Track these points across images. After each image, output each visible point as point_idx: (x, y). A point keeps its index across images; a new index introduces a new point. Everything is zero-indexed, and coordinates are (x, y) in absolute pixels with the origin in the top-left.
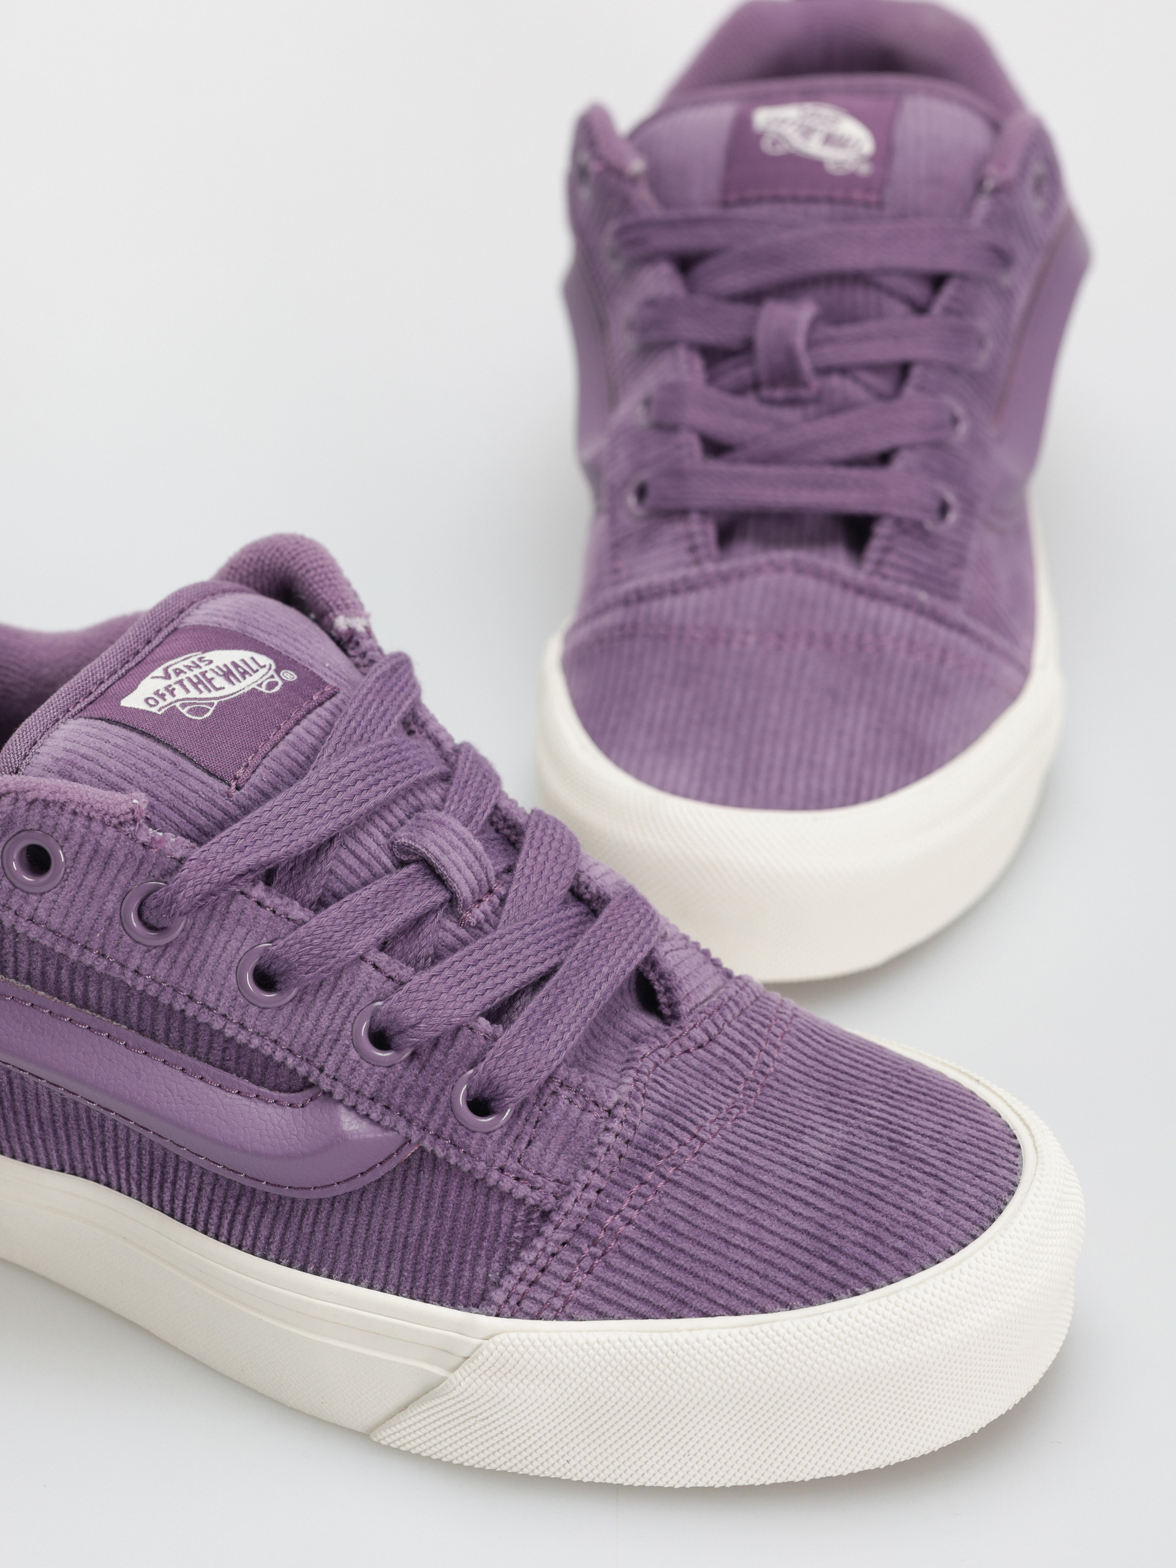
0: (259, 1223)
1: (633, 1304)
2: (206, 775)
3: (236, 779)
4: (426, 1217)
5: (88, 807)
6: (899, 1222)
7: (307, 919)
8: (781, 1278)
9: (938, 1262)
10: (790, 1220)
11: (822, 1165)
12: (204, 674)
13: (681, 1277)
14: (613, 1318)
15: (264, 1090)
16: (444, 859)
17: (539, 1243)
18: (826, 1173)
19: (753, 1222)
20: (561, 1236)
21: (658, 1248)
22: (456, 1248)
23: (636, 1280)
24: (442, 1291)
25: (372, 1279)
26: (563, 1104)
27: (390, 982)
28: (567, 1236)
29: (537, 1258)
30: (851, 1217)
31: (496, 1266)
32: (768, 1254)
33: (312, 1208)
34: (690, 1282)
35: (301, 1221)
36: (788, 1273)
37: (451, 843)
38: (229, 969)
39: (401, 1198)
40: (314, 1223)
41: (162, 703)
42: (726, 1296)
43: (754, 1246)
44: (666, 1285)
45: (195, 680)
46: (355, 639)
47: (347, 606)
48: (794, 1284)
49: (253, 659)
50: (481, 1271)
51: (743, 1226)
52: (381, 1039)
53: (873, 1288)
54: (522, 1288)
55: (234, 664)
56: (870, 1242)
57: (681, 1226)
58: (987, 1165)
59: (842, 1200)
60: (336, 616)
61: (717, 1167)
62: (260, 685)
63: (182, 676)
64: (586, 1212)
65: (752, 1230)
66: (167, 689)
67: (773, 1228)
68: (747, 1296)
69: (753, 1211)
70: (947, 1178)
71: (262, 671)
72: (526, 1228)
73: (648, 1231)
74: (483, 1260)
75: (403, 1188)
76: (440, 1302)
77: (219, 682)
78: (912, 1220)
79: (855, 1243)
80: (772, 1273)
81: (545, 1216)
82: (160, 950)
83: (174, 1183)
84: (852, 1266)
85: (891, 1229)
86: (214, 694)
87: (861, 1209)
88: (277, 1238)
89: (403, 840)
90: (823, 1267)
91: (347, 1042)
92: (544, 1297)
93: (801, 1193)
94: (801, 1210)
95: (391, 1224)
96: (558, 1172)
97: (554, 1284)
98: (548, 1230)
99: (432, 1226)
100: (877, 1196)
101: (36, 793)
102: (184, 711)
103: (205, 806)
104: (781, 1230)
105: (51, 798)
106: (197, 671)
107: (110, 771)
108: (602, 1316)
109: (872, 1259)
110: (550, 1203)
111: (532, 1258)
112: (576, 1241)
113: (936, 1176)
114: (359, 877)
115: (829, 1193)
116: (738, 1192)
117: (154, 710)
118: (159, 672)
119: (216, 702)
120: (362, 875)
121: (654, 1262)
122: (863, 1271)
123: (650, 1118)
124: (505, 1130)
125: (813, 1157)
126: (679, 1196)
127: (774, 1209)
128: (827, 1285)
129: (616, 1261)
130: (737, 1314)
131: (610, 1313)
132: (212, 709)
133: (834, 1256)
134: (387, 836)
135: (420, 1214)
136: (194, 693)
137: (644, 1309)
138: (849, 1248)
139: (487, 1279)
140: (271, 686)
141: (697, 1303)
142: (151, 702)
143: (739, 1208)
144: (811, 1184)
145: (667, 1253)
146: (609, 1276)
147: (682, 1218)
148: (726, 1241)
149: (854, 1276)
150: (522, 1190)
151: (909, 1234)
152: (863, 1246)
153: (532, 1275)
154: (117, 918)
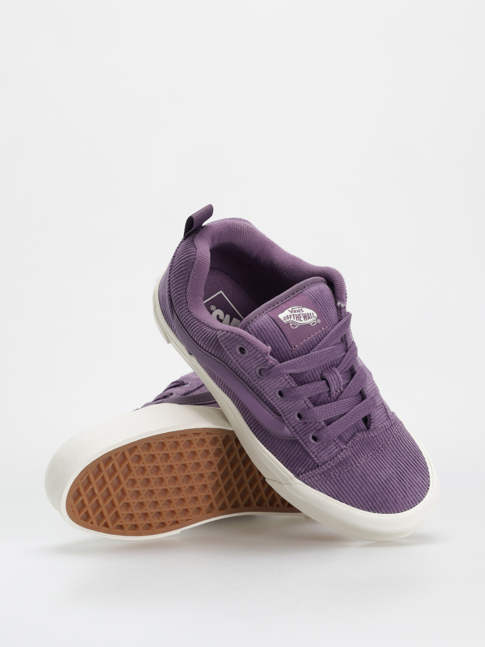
0: (260, 432)
1: (328, 492)
2: (288, 345)
3: (295, 347)
4: (294, 453)
5: (257, 348)
6: (391, 500)
7: (295, 387)
8: (360, 502)
9: (395, 513)
10: (368, 490)
11: (382, 480)
12: (300, 314)
13: (340, 492)
14: (322, 492)
15: (271, 412)
16: (332, 383)
17: (314, 471)
18: (382, 482)
19: (361, 488)
20: (319, 472)
21: (338, 484)
22: (297, 462)
23: (330, 488)
24: (291, 468)
25: (278, 457)
26: (332, 445)
27: (307, 407)
28: (320, 473)
29: (312, 474)
30: (381, 495)
31: (303, 470)
32: (360, 495)
33: (272, 436)
34: (341, 493)
35: (269, 437)
36: (362, 501)
37: (335, 379)
38: (274, 389)
39: (291, 446)
40: (271, 440)
41: (287, 320)
42: (347, 500)
43: (358, 492)
44: (336, 492)
45: (297, 316)
46: (341, 308)
47: (342, 300)
48: (362, 504)
49: (313, 313)
50: (300, 469)
51: (358, 487)
52: (299, 416)
53: (378, 513)
54: (307, 477)
55: (308, 314)
56: (383, 503)
57: (345, 481)
58: (419, 493)
59: (382, 490)
60: (338, 301)
61: (359, 471)
62: (311, 323)
63: (295, 313)
64: (327, 470)
65: (359, 489)
66: (290, 316)
67: (364, 490)
68: (352, 502)
69: (362, 485)
70: (408, 494)
71: (313, 318)
72: (313, 466)
73: (337, 479)
74: (301, 467)
75: (292, 444)
76: (289, 470)
77: (302, 319)
78: (394, 502)
79: (379, 501)
80: (359, 500)
81: (318, 466)
82: (261, 379)
83: (246, 414)
84: (376, 506)
85: (389, 501)
86: (300, 322)
87: (385, 494)
88: (262, 438)
89: (325, 375)
90: (370, 503)
91: (292, 414)
92: (310, 481)
93: (374, 485)
94: (372, 489)
95: (286, 450)
96: (325, 459)
97: (313, 480)
98: (317, 469)
99: (294, 455)
100: (390, 492)
101: (248, 340)
102: (291, 325)
103: (285, 352)
104: (366, 492)
105: (250, 342)
106: (299, 313)
107: (268, 335)
108: (320, 491)
109: (381, 507)
110: (320, 464)
111: (311, 473)
112: (322, 474)
113: (405, 492)
114: (311, 379)
115: (380, 487)
116: (361, 479)
117: (285, 321)
118: (290, 309)
119: (299, 324)
120: (312, 379)
121: (336, 486)
122: (378, 509)
123: (350, 454)
124: (318, 445)
125: (381, 477)
126: (348, 475)
127: (366, 486)
128: (369, 508)
129: (328, 482)
130: (348, 504)
131: (322, 491)
132: (297, 326)
133: (373, 502)
134: (322, 371)
135: (293, 451)
136: (295, 320)
137: (329, 494)
138: (377, 502)
139: (300, 471)
140: (313, 324)
141: (341, 498)
142: (285, 318)
143: (359, 483)
144: (377, 483)
145: (340, 486)
146: (325, 484)
147: (346, 480)
148: (353, 488)
149: (375, 508)
150: (316, 459)
151: (392, 504)
152: (381, 503)
153: (310, 476)
154: (255, 369)
